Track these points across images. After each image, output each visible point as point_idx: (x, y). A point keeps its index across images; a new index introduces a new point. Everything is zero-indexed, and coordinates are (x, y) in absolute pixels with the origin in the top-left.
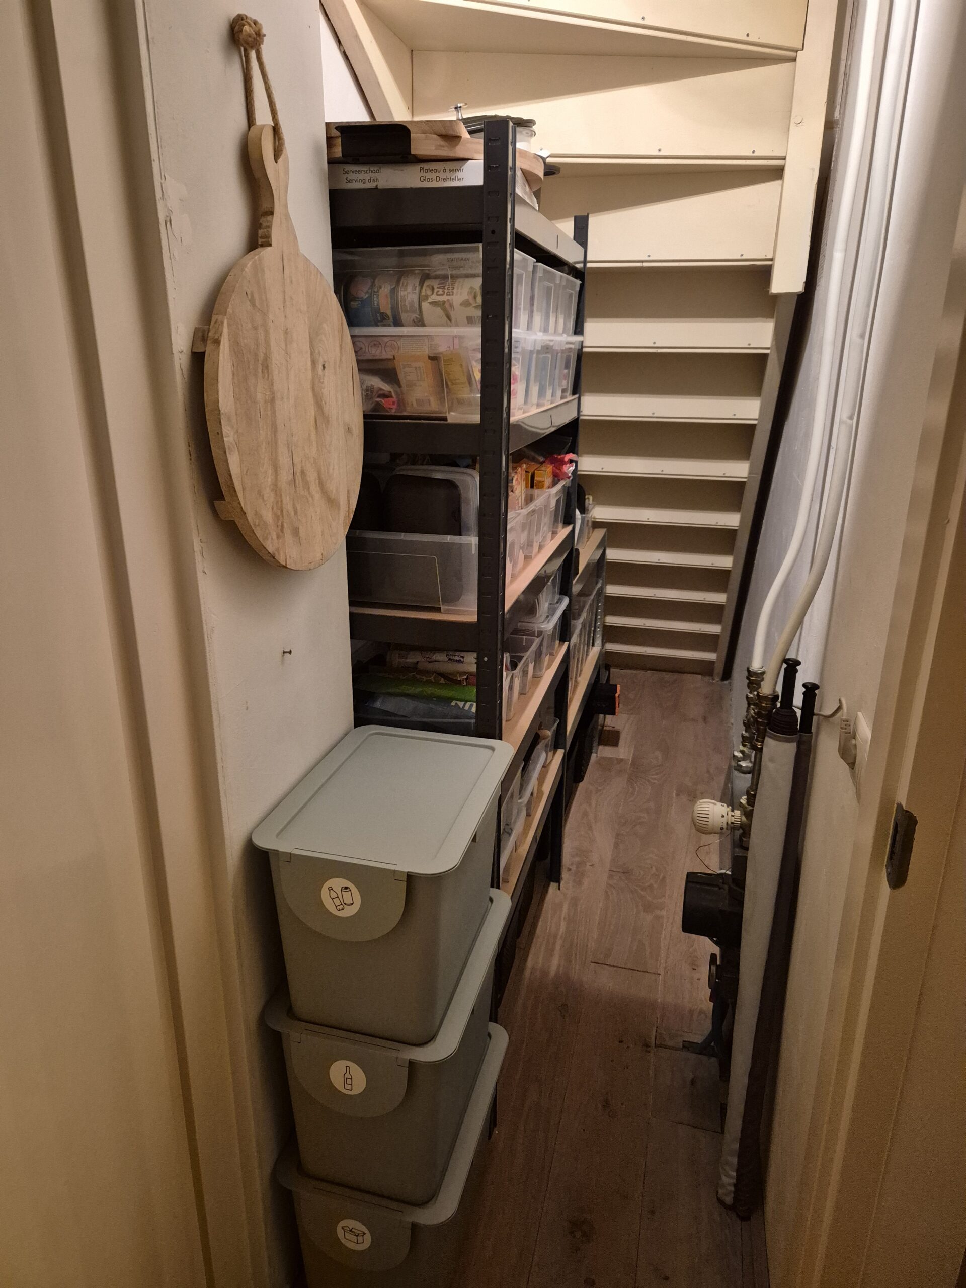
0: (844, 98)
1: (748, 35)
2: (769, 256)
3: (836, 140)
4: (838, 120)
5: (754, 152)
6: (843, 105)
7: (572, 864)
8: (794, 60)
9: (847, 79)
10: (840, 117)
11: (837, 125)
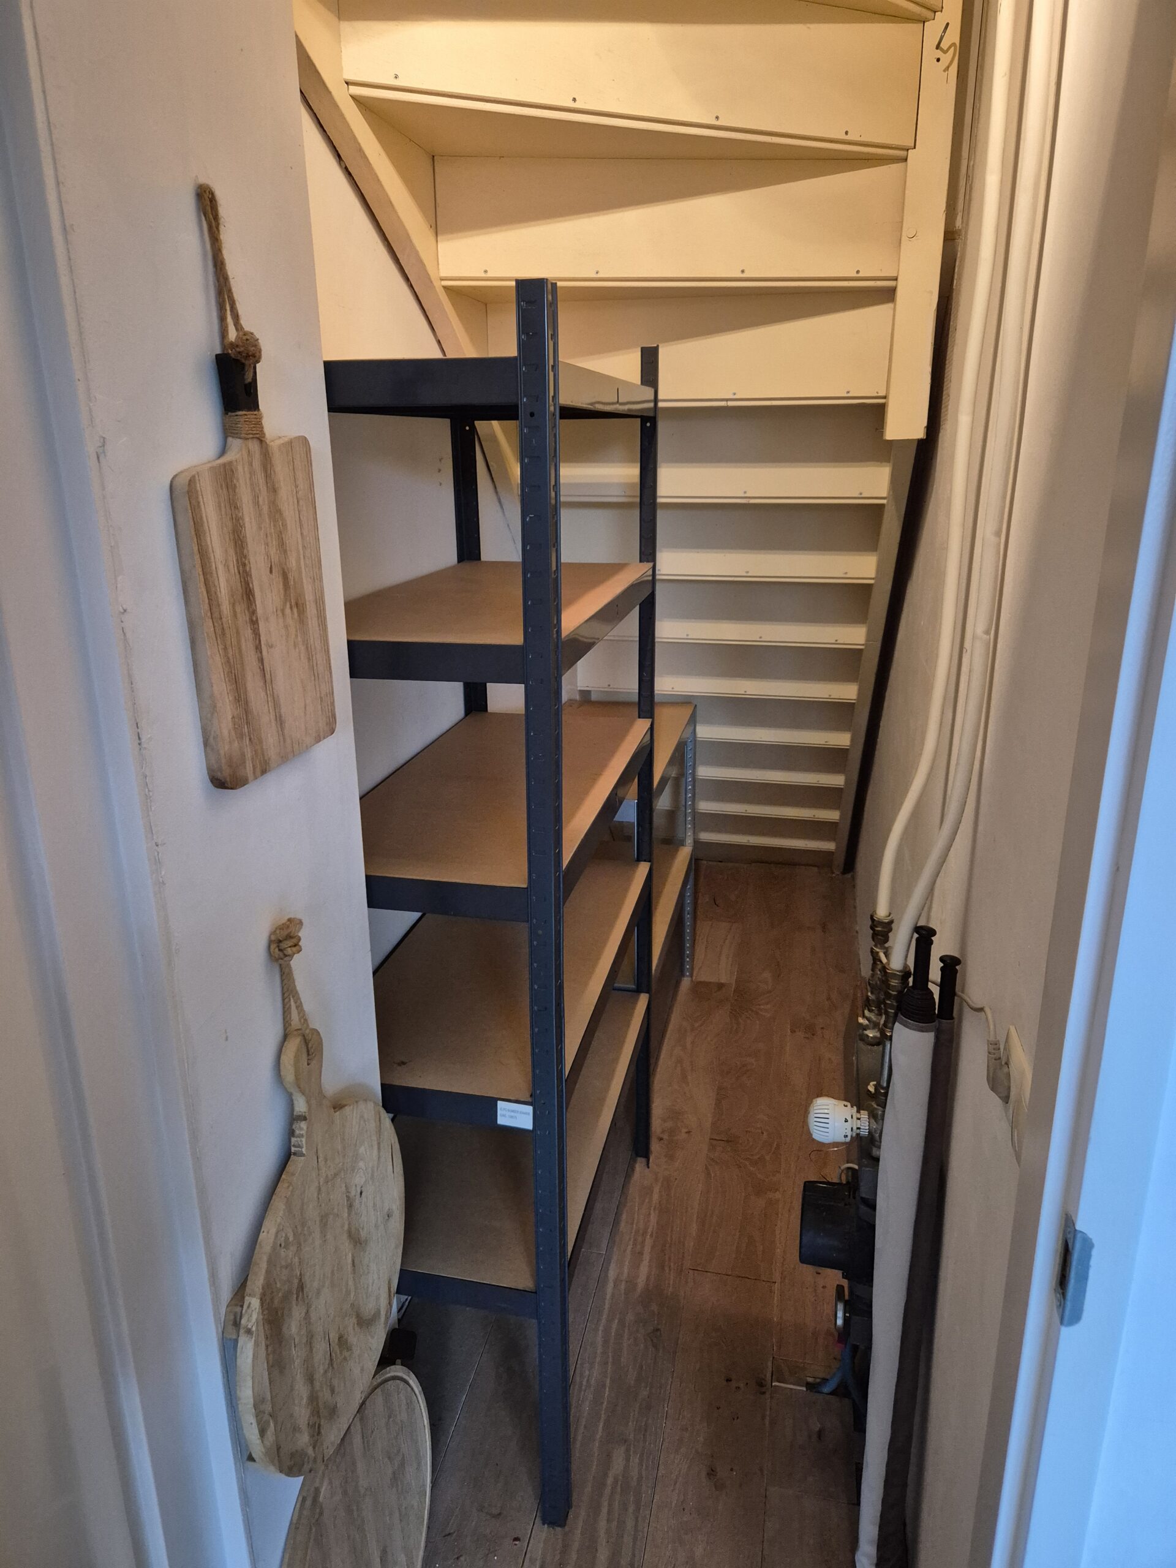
0: (966, 205)
1: (847, 133)
2: (882, 393)
3: (959, 255)
4: (960, 230)
5: (858, 272)
6: (966, 212)
7: (663, 1132)
8: (906, 160)
9: (970, 183)
10: (962, 227)
11: (960, 235)
